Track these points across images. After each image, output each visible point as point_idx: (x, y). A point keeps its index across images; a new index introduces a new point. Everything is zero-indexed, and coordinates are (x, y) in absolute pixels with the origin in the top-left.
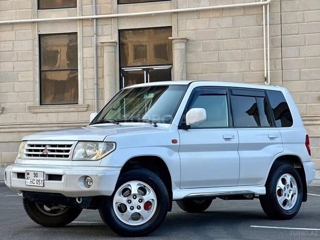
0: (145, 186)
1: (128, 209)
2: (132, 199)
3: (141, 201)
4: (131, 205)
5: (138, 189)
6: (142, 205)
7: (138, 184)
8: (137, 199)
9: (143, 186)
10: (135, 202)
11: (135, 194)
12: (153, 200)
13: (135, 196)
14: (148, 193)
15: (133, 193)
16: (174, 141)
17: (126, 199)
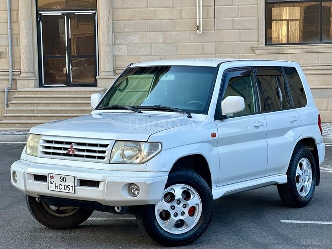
0: (188, 189)
1: (172, 216)
2: (176, 205)
3: (185, 206)
4: (175, 211)
5: (182, 192)
6: (186, 211)
7: (182, 188)
8: (181, 205)
9: (186, 189)
10: (179, 208)
11: (179, 199)
12: (197, 204)
13: (179, 202)
14: (192, 197)
15: (176, 198)
16: (214, 135)
17: (169, 205)
